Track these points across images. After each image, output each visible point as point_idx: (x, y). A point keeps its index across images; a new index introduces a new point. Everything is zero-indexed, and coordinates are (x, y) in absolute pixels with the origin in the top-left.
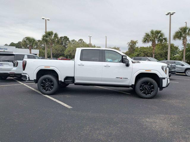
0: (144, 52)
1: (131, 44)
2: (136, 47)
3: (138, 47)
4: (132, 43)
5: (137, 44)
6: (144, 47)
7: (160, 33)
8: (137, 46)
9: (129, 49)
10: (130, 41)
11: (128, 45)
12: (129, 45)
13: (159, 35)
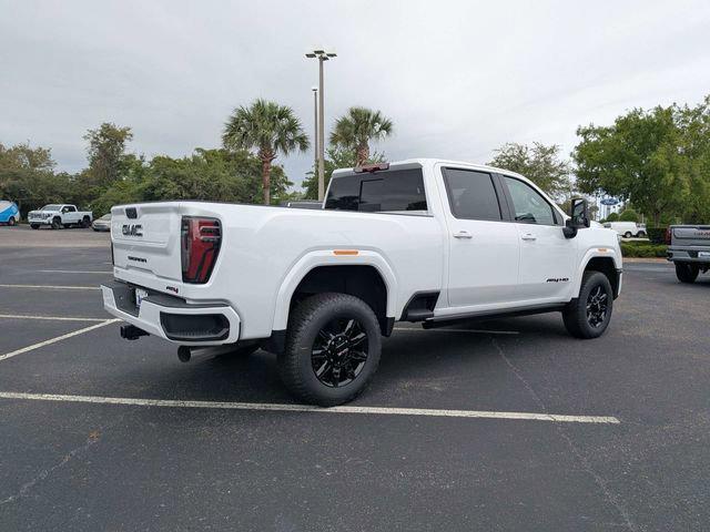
0: (177, 179)
1: (102, 139)
2: (126, 153)
3: (132, 156)
4: (107, 137)
5: (126, 142)
6: (174, 157)
7: (287, 117)
8: (131, 152)
9: (94, 161)
10: (97, 127)
11: (87, 144)
12: (93, 143)
13: (284, 122)
